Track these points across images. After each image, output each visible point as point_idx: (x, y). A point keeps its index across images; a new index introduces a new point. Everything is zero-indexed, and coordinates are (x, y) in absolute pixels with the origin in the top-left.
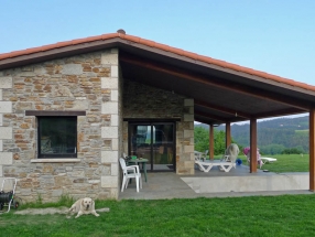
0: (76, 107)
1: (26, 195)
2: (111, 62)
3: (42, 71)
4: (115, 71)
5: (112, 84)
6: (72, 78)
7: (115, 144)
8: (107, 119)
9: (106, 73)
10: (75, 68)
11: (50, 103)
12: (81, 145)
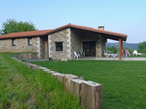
0: (62, 41)
1: (54, 58)
2: (69, 30)
3: (56, 34)
4: (69, 32)
5: (69, 35)
6: (61, 35)
7: (70, 48)
8: (68, 43)
9: (68, 33)
10: (62, 32)
11: (58, 40)
12: (63, 49)
